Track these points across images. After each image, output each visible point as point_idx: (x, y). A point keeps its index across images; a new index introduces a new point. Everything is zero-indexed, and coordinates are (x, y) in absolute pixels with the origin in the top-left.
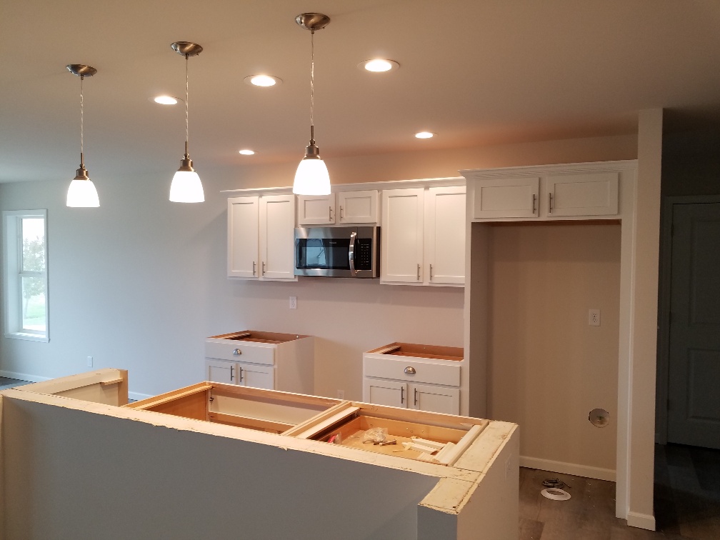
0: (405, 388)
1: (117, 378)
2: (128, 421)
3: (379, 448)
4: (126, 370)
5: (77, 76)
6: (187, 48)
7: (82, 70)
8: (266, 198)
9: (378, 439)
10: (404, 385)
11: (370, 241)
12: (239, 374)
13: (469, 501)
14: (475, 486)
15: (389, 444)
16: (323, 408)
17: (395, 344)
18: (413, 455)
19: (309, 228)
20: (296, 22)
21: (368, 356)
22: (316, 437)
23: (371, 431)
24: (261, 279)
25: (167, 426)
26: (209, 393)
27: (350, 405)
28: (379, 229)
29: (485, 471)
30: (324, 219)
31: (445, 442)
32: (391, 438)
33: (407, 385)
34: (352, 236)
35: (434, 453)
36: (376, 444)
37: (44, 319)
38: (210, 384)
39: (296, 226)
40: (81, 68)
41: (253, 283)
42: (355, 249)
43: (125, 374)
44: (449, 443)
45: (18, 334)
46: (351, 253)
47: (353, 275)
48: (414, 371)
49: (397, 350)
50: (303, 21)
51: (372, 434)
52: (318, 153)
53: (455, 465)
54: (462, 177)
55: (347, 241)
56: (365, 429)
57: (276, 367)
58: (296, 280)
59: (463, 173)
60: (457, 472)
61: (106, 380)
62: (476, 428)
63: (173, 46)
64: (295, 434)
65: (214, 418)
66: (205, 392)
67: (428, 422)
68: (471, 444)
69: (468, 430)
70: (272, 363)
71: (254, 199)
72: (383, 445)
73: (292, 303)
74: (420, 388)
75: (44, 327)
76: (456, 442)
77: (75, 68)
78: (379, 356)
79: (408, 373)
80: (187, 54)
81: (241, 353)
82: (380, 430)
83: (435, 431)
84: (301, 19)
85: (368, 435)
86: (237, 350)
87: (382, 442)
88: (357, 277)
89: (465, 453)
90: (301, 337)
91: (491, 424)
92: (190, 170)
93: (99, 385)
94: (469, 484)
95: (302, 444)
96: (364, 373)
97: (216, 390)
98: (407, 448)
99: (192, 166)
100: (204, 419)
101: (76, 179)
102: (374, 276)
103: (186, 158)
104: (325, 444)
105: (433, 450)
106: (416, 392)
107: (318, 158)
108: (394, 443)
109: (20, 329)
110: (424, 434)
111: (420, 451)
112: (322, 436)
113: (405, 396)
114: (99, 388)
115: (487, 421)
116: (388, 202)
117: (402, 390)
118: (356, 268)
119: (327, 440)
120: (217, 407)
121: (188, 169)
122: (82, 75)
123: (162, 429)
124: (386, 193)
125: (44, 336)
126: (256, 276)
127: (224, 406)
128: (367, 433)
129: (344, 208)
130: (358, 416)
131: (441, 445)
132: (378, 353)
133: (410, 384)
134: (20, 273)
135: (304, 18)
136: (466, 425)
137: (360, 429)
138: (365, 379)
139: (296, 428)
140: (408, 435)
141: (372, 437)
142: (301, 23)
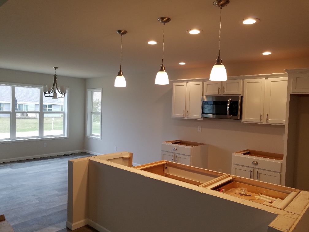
0: (252, 171)
1: (128, 156)
2: (135, 174)
3: (242, 197)
4: (132, 153)
5: (120, 35)
6: (164, 20)
7: (122, 32)
8: (190, 83)
9: (242, 193)
10: (252, 170)
11: (237, 102)
12: (175, 158)
13: (295, 228)
14: (297, 222)
15: (248, 196)
16: (216, 177)
17: (247, 150)
18: (260, 202)
19: (208, 96)
20: (214, 4)
21: (234, 155)
22: (214, 189)
23: (239, 189)
24: (186, 118)
25: (150, 177)
26: (165, 165)
27: (229, 176)
28: (242, 97)
29: (302, 214)
30: (216, 93)
31: (277, 198)
32: (249, 193)
33: (254, 169)
34: (229, 100)
35: (271, 203)
36: (241, 195)
37: (100, 131)
38: (166, 161)
39: (203, 95)
40: (121, 31)
41: (182, 120)
42: (230, 106)
43: (131, 154)
44: (278, 199)
45: (91, 136)
46: (228, 108)
47: (228, 118)
48: (257, 164)
49: (248, 153)
50: (217, 3)
51: (239, 190)
52: (222, 62)
53: (285, 210)
54: (286, 73)
55: (227, 102)
56: (236, 188)
57: (192, 156)
58: (202, 119)
59: (286, 71)
60: (286, 213)
61: (125, 156)
62: (293, 194)
63: (159, 20)
64: (205, 187)
65: (167, 176)
66: (163, 165)
67: (267, 187)
68: (292, 200)
69: (289, 194)
70: (190, 155)
71: (185, 83)
72: (245, 196)
73: (199, 130)
74: (259, 171)
75: (99, 134)
76: (283, 199)
77: (120, 31)
78: (240, 155)
79: (254, 164)
80: (164, 22)
81: (176, 150)
82: (243, 189)
83: (271, 192)
84: (216, 3)
85: (237, 191)
86: (175, 148)
87: (244, 194)
88: (230, 119)
89: (290, 204)
90: (203, 144)
91: (301, 192)
92: (164, 71)
93: (122, 158)
94: (294, 220)
95: (208, 191)
96: (233, 162)
97: (168, 165)
98: (256, 199)
99: (164, 69)
100: (163, 175)
101: (118, 75)
102: (239, 118)
103: (162, 66)
104: (218, 192)
105: (270, 201)
106: (258, 173)
107: (221, 64)
108: (250, 196)
109: (91, 134)
110: (265, 193)
111: (264, 201)
112: (216, 189)
113: (252, 174)
114: (122, 159)
115: (299, 190)
116: (247, 85)
117: (251, 172)
118: (230, 115)
119: (219, 191)
120: (168, 171)
121: (163, 71)
122: (122, 34)
123: (148, 178)
124: (246, 80)
125: (99, 138)
126: (184, 116)
127: (171, 171)
128: (237, 190)
129: (225, 87)
130: (232, 181)
131: (275, 199)
132: (239, 154)
133: (255, 169)
134: (92, 113)
135: (217, 2)
136: (287, 191)
137: (233, 187)
138: (233, 165)
139: (204, 184)
140: (257, 193)
141: (239, 192)
142: (216, 4)
